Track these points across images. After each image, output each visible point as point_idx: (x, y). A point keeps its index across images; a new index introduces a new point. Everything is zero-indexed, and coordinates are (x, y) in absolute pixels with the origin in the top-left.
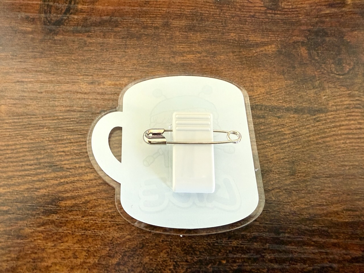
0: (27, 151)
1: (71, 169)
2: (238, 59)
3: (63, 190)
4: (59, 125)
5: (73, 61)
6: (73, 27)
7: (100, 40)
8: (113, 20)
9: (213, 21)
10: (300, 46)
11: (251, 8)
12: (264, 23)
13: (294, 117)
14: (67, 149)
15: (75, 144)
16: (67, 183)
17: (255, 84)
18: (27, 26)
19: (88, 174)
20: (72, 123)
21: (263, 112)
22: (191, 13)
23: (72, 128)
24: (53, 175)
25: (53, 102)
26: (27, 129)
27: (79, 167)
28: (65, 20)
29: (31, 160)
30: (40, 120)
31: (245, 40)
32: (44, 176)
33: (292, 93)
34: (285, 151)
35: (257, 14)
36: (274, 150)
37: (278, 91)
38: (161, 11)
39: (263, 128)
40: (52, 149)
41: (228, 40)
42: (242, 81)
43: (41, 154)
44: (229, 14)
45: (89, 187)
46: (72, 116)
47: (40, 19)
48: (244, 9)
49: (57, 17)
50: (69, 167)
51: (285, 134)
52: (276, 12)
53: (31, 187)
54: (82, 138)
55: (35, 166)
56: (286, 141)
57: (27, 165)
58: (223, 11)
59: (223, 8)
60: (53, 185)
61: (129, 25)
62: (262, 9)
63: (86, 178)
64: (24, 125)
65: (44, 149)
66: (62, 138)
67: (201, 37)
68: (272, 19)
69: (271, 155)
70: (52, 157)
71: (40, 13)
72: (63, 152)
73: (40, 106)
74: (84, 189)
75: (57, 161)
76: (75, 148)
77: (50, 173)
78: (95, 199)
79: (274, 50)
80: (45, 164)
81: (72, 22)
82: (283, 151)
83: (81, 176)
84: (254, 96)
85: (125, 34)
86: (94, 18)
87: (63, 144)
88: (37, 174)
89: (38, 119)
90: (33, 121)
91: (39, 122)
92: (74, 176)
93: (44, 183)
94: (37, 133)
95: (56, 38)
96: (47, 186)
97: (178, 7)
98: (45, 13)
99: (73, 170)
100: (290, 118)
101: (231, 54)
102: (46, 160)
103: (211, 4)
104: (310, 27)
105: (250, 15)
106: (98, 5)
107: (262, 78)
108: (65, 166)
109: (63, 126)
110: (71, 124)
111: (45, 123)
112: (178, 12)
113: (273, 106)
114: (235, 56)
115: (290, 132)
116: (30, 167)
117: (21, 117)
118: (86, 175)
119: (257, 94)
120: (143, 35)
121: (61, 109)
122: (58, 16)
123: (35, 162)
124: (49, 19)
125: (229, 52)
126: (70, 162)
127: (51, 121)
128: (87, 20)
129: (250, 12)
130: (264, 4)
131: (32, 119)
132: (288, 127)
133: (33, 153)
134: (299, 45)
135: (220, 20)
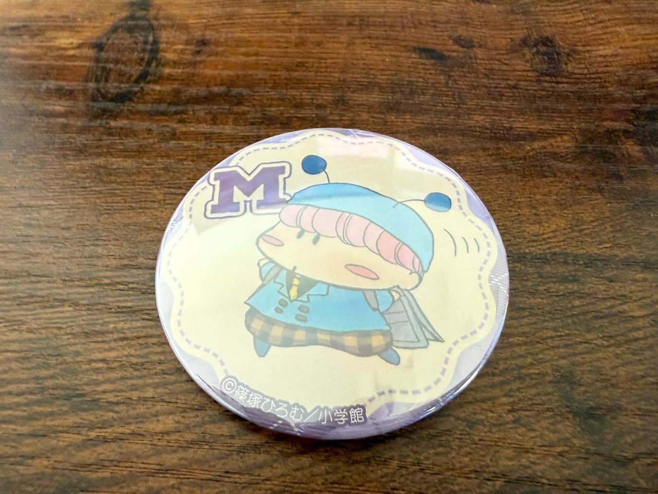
0: (16, 360)
1: (118, 403)
2: (495, 161)
3: (92, 461)
4: (100, 298)
5: (145, 166)
6: (150, 105)
7: (204, 128)
8: (232, 93)
9: (434, 94)
10: (623, 138)
11: (506, 73)
12: (539, 98)
13: (645, 280)
14: (112, 354)
15: (133, 343)
16: (106, 441)
17: (543, 209)
18: (57, 103)
19: (160, 418)
20: (131, 292)
21: (571, 268)
22: (389, 81)
23: (129, 304)
24: (72, 420)
25: (92, 247)
26: (25, 307)
27: (140, 399)
28: (136, 93)
29: (20, 381)
30: (59, 288)
31: (504, 127)
32: (49, 423)
33: (628, 227)
34: (642, 358)
35: (522, 83)
36: (617, 356)
37: (596, 223)
38: (328, 78)
39: (577, 303)
40: (78, 354)
41: (470, 127)
42: (512, 203)
43: (48, 366)
44: (466, 83)
45: (159, 453)
46: (134, 277)
47: (84, 92)
48: (494, 75)
49: (120, 88)
50: (114, 400)
51: (633, 317)
52: (559, 79)
53: (10, 451)
54: (151, 327)
55: (29, 397)
56: (640, 334)
57: (10, 393)
58: (452, 78)
59: (453, 74)
60: (68, 446)
61: (265, 101)
62: (529, 74)
63: (153, 426)
64: (19, 297)
65: (56, 353)
66: (104, 328)
67: (413, 122)
68: (553, 92)
69: (613, 369)
70: (74, 373)
71: (87, 81)
72: (103, 360)
73: (61, 255)
74: (148, 457)
75: (84, 384)
76: (133, 352)
77: (65, 413)
78: (173, 487)
79: (568, 145)
80: (56, 392)
81: (149, 97)
82: (637, 358)
83: (142, 422)
84: (543, 234)
85: (257, 118)
86: (193, 91)
87: (104, 342)
88: (31, 418)
89: (55, 285)
90: (41, 289)
91: (55, 291)
92: (124, 422)
93: (45, 440)
94: (45, 316)
95: (113, 124)
96: (53, 450)
97: (363, 71)
98: (97, 81)
99: (122, 408)
100: (636, 281)
101: (481, 153)
102: (60, 381)
103: (427, 67)
104: (634, 105)
105: (508, 84)
106: (204, 68)
107: (555, 197)
108: (103, 396)
109: (110, 299)
110: (128, 295)
111: (69, 294)
112: (362, 80)
113: (590, 256)
114: (491, 156)
115: (645, 312)
116: (17, 399)
117: (14, 281)
118: (155, 419)
119: (550, 230)
120: (294, 119)
121: (108, 263)
122: (123, 86)
123: (31, 385)
124: (103, 91)
125: (476, 150)
126: (119, 385)
127: (81, 290)
128: (179, 93)
129: (507, 80)
130: (532, 67)
131: (40, 285)
132: (635, 301)
133: (28, 365)
134: (619, 136)
135: (450, 93)
